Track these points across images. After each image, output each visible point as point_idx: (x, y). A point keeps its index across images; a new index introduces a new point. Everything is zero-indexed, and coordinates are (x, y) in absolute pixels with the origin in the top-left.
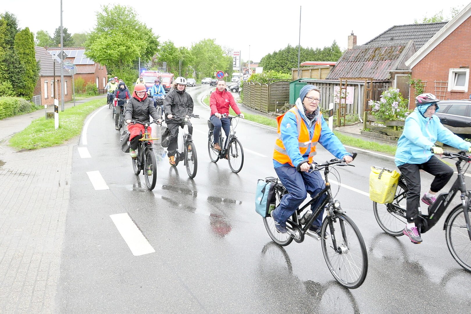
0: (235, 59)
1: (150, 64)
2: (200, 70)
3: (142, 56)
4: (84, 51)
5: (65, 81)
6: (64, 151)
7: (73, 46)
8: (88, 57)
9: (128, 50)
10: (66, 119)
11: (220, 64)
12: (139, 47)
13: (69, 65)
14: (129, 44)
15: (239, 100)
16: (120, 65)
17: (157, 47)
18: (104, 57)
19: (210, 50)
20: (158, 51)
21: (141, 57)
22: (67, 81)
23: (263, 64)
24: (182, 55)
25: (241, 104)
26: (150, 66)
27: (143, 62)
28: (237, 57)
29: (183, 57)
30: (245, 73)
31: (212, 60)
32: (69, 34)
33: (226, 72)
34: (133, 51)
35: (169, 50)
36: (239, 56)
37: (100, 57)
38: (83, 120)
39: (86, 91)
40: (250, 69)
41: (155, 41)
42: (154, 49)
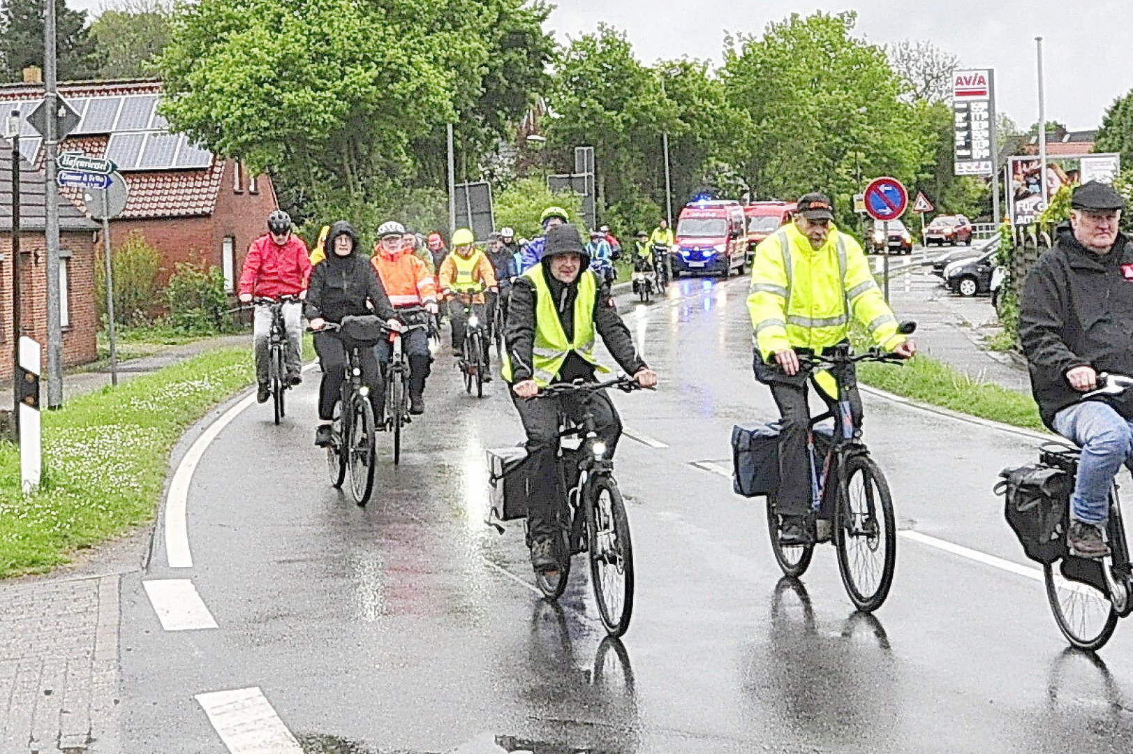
0: (965, 115)
1: (503, 162)
2: (775, 182)
3: (461, 116)
4: (156, 100)
5: (61, 258)
6: (75, 600)
7: (98, 76)
8: (178, 130)
9: (390, 87)
10: (77, 444)
11: (883, 147)
12: (448, 69)
13: (90, 165)
14: (395, 53)
15: (993, 336)
16: (348, 170)
17: (542, 66)
18: (266, 129)
19: (829, 77)
20: (546, 84)
21: (457, 120)
22: (68, 259)
23: (1117, 139)
24: (675, 108)
25: (1007, 355)
26: (508, 170)
27: (469, 151)
28: (973, 106)
29: (681, 118)
30: (1025, 189)
31: (843, 128)
32: (74, 13)
33: (919, 187)
34: (417, 89)
35: (607, 80)
36: (987, 97)
37: (245, 127)
38: (165, 451)
39: (168, 309)
40: (1049, 166)
41: (531, 31)
42: (527, 78)
